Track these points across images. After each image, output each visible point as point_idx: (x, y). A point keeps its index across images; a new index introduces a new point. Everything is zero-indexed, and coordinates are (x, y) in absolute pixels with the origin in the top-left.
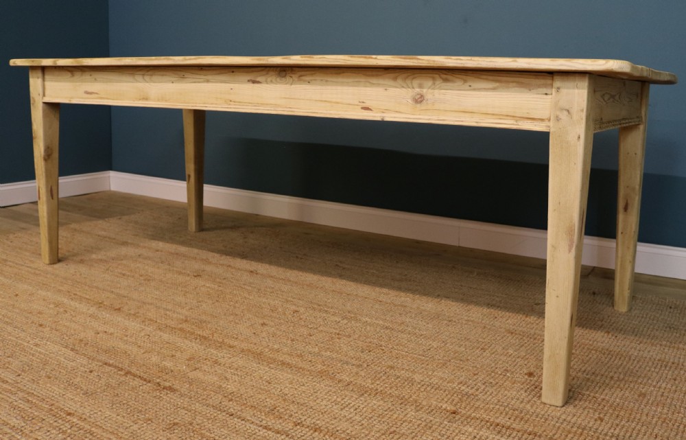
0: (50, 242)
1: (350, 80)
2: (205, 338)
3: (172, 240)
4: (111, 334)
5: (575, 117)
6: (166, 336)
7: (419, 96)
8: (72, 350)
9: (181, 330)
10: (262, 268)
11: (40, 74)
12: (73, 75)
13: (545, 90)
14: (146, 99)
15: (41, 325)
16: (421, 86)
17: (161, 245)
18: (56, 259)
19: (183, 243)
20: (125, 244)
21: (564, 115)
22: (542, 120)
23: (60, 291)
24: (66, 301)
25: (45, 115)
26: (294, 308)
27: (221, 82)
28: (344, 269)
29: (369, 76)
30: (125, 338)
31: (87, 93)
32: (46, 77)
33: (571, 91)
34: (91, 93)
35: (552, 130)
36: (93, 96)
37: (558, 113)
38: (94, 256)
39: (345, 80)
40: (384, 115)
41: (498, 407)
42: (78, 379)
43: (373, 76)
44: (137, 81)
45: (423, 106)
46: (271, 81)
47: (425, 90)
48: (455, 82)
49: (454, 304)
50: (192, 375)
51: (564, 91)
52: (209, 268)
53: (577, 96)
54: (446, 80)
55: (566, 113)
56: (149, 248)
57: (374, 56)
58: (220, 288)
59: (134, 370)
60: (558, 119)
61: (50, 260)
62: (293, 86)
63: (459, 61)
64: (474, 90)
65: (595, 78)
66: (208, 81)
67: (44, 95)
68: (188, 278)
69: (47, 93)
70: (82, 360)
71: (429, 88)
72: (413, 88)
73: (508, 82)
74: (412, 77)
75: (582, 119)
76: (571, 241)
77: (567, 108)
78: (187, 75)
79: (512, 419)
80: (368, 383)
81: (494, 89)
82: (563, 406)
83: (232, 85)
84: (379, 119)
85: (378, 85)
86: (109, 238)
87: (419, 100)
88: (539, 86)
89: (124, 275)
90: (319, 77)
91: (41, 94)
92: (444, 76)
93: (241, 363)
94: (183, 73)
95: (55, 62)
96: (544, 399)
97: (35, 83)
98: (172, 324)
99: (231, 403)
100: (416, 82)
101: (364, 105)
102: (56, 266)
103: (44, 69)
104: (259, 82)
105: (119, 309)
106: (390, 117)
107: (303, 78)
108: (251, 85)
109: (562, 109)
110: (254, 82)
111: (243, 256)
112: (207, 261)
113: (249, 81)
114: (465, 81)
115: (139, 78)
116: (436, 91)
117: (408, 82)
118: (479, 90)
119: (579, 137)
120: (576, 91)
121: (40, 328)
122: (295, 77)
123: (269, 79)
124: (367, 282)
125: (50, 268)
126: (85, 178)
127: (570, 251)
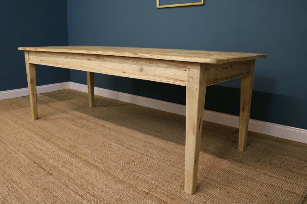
0: (34, 112)
1: (119, 61)
2: (73, 154)
3: (81, 111)
4: (42, 150)
5: (195, 81)
6: (60, 152)
7: (141, 69)
8: (26, 156)
9: (66, 150)
10: (108, 124)
11: (27, 53)
12: (37, 54)
13: (185, 69)
14: (58, 64)
15: (21, 145)
16: (142, 65)
17: (77, 113)
18: (37, 118)
19: (84, 112)
20: (64, 112)
21: (191, 80)
22: (184, 81)
23: (33, 131)
24: (33, 135)
25: (30, 68)
26: (110, 142)
27: (79, 59)
28: (138, 125)
29: (124, 59)
30: (46, 152)
31: (41, 60)
32: (30, 54)
33: (194, 70)
34: (42, 61)
35: (187, 86)
36: (43, 62)
37: (189, 79)
38: (51, 117)
39: (117, 61)
40: (130, 75)
41: (166, 192)
42: (23, 168)
43: (126, 60)
44: (55, 57)
45: (143, 73)
46: (94, 60)
48: (153, 63)
49: (173, 144)
50: (61, 169)
51: (191, 70)
52: (88, 124)
53: (196, 72)
54: (150, 63)
55: (192, 79)
56: (72, 114)
57: (124, 53)
58: (88, 133)
59: (43, 166)
60: (189, 81)
61: (34, 119)
62: (101, 62)
63: (152, 56)
64: (160, 67)
65: (204, 67)
66: (75, 59)
67: (29, 60)
68: (78, 128)
69: (30, 59)
70: (28, 160)
71: (145, 65)
72: (139, 65)
73: (172, 65)
74: (139, 61)
75: (198, 82)
76: (194, 131)
77: (192, 77)
78: (69, 56)
79: (169, 198)
80: (121, 178)
81: (167, 67)
82: (192, 195)
83: (82, 61)
84: (128, 77)
85: (128, 63)
86: (60, 109)
88: (183, 67)
89: (57, 125)
90: (109, 59)
91: (28, 60)
92: (149, 61)
93: (80, 165)
94: (68, 55)
95: (30, 49)
96: (185, 191)
97: (26, 56)
98: (64, 147)
99: (69, 182)
100: (140, 63)
101: (123, 71)
102: (36, 121)
103: (28, 51)
104: (90, 60)
105: (49, 140)
107: (104, 59)
108: (88, 61)
109: (190, 77)
110: (89, 60)
111: (103, 119)
112: (89, 121)
113: (87, 59)
114: (157, 64)
115: (55, 56)
116: (147, 67)
117: (138, 63)
118: (162, 67)
119: (197, 90)
120: (196, 70)
121: (20, 147)
122: (101, 58)
123: (94, 59)
124: (144, 132)
125: (34, 122)
126: (60, 84)
127: (194, 135)
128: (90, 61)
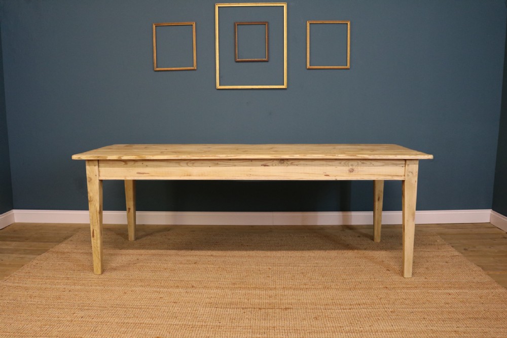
5: (414, 174)
7: (351, 169)
11: (95, 164)
12: (127, 164)
13: (402, 165)
16: (352, 165)
21: (410, 174)
22: (401, 176)
29: (327, 162)
31: (139, 173)
32: (101, 165)
33: (413, 165)
34: (143, 173)
35: (406, 180)
36: (145, 175)
39: (316, 164)
40: (336, 178)
43: (330, 162)
44: (182, 166)
45: (353, 173)
46: (276, 165)
47: (354, 167)
48: (367, 164)
51: (410, 166)
53: (415, 168)
55: (411, 173)
60: (408, 175)
61: (101, 272)
62: (288, 167)
64: (375, 166)
65: (421, 162)
66: (235, 166)
67: (100, 176)
71: (356, 166)
72: (349, 166)
73: (388, 163)
74: (348, 162)
75: (417, 175)
78: (220, 163)
81: (383, 165)
84: (334, 180)
85: (332, 165)
87: (351, 171)
88: (400, 164)
90: (302, 163)
91: (96, 175)
92: (362, 162)
94: (217, 162)
100: (350, 164)
101: (326, 174)
103: (99, 161)
104: (268, 166)
106: (339, 178)
107: (294, 163)
108: (263, 167)
109: (409, 172)
113: (261, 165)
114: (371, 163)
115: (183, 164)
116: (359, 167)
117: (347, 164)
118: (377, 166)
122: (289, 163)
123: (274, 164)
128: (266, 167)
